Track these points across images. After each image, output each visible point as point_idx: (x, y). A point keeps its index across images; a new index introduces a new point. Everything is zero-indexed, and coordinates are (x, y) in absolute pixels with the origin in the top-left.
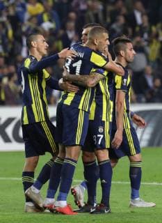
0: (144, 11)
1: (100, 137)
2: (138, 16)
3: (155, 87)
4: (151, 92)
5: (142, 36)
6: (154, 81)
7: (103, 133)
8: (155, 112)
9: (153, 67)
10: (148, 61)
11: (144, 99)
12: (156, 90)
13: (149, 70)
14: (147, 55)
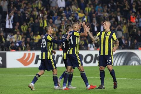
0: (121, 16)
1: (110, 61)
2: (119, 18)
3: (125, 43)
4: (124, 45)
5: (121, 25)
6: (125, 41)
7: (111, 60)
8: (126, 52)
9: (124, 36)
10: (123, 34)
11: (121, 48)
12: (126, 45)
13: (123, 37)
14: (122, 32)
